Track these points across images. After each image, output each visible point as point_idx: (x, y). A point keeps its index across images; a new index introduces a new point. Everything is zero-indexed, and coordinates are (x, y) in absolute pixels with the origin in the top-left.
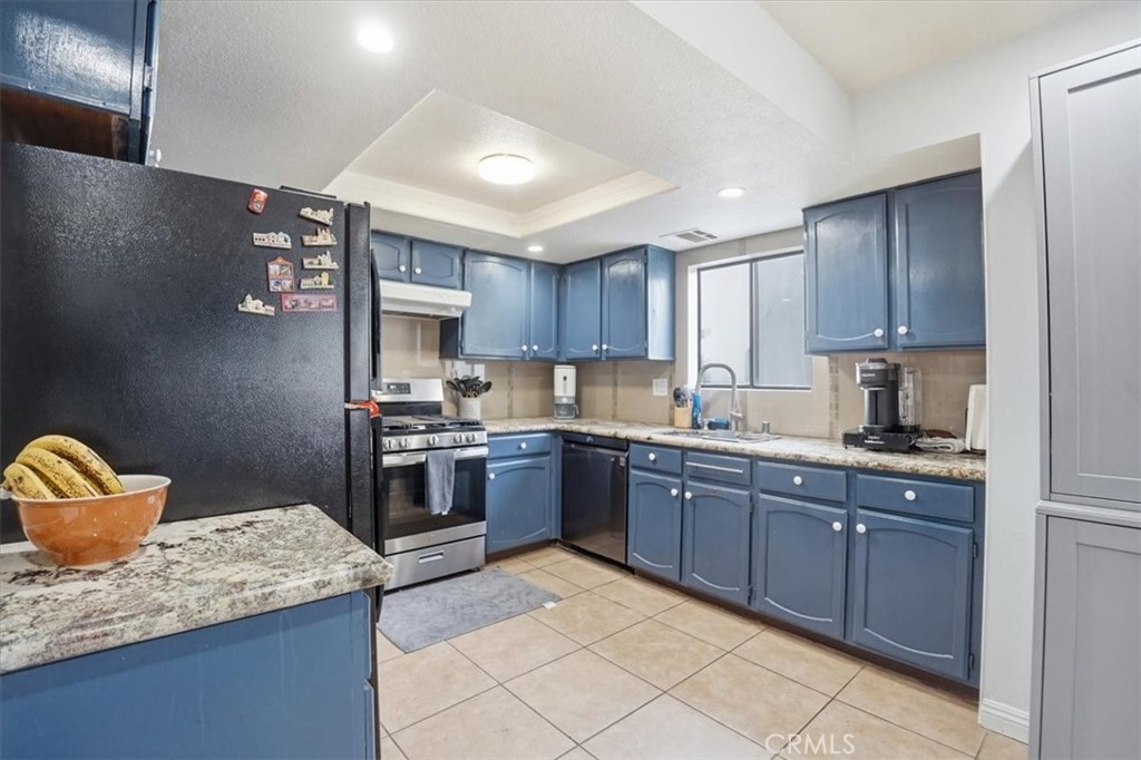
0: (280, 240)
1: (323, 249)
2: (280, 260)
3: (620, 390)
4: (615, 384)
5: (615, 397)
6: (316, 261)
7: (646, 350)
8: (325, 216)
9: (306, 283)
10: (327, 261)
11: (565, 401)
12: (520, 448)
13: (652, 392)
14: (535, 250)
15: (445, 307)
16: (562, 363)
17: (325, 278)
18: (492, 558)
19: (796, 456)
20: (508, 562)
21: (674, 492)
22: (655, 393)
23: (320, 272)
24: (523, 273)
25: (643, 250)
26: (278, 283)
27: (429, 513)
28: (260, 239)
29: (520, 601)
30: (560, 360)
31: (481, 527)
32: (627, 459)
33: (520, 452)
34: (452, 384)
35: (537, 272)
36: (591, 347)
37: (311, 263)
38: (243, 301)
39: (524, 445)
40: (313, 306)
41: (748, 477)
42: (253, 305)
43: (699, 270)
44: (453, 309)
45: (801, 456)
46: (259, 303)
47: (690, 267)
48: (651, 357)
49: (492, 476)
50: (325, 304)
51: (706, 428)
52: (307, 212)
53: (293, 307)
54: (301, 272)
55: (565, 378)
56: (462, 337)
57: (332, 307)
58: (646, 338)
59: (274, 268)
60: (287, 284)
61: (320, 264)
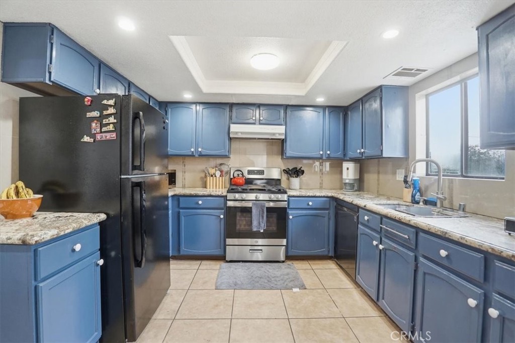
0: (96, 114)
1: (110, 115)
2: (95, 121)
3: (381, 176)
4: (379, 173)
5: (378, 180)
6: (107, 120)
7: (382, 151)
8: (111, 102)
9: (104, 129)
10: (112, 120)
11: (347, 181)
12: (308, 205)
13: (396, 178)
14: (320, 100)
15: (274, 134)
16: (347, 161)
17: (111, 126)
18: (289, 257)
19: (443, 232)
20: (297, 262)
21: (375, 243)
22: (398, 179)
23: (109, 124)
24: (321, 113)
25: (379, 89)
26: (95, 130)
27: (252, 229)
28: (89, 115)
29: (284, 283)
30: (346, 159)
31: (284, 242)
32: (358, 217)
33: (309, 207)
34: (287, 171)
35: (330, 113)
36: (357, 152)
37: (105, 121)
38: (83, 137)
39: (310, 203)
40: (107, 138)
41: (413, 242)
42: (86, 139)
43: (427, 96)
44: (278, 135)
45: (446, 233)
46: (89, 138)
47: (417, 95)
48: (384, 155)
49: (291, 217)
50: (112, 136)
51: (421, 203)
52: (105, 102)
53: (101, 138)
54: (102, 126)
55: (348, 169)
56: (286, 148)
57: (114, 137)
58: (382, 144)
59: (94, 125)
60: (98, 130)
61: (109, 121)
